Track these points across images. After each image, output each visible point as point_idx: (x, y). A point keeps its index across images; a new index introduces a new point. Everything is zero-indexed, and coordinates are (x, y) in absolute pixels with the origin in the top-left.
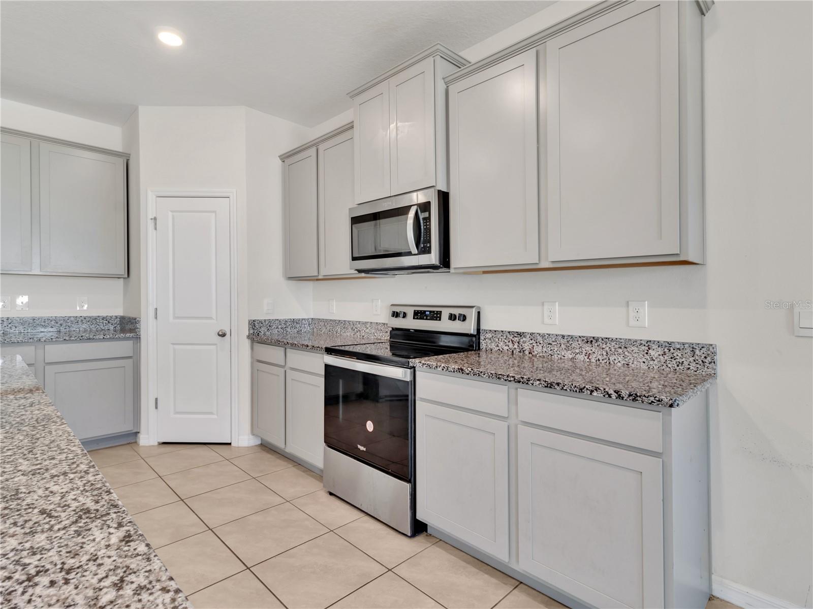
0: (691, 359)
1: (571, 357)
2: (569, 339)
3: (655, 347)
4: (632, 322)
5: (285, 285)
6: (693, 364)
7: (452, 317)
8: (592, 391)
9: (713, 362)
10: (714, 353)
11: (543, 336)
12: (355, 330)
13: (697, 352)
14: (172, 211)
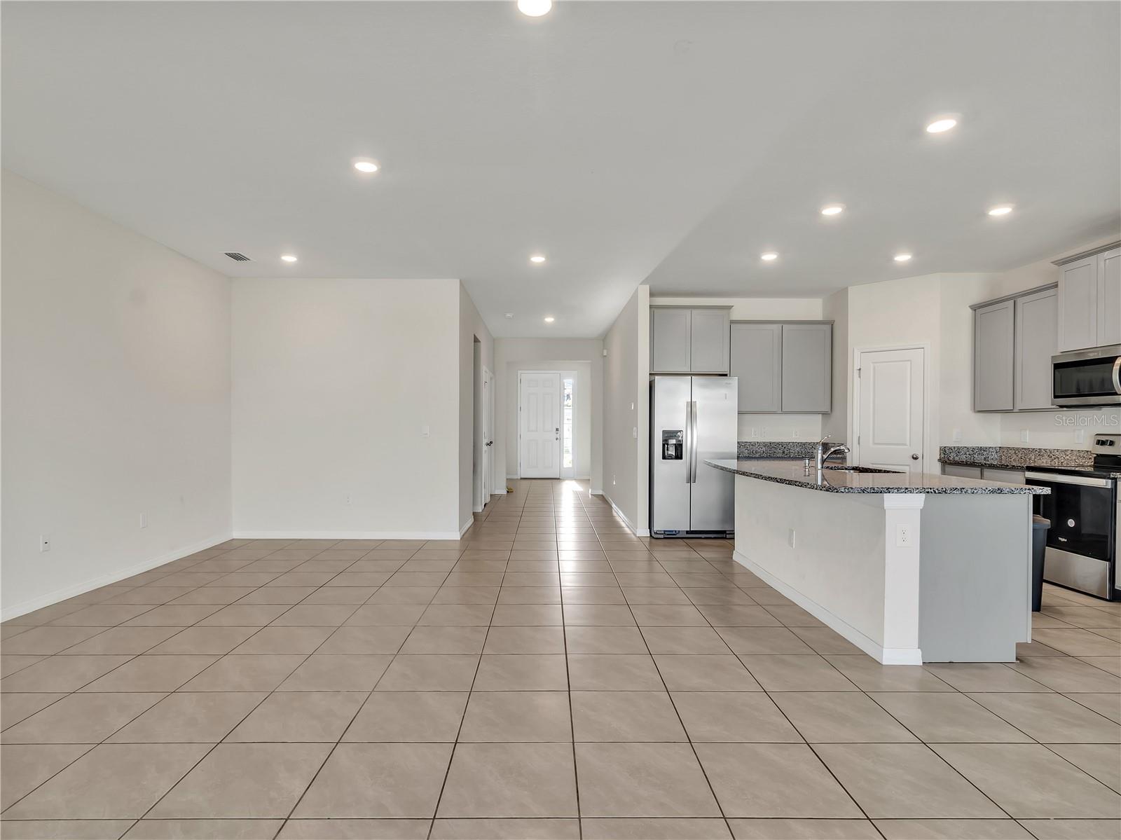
5: (972, 417)
12: (1053, 457)
14: (873, 363)
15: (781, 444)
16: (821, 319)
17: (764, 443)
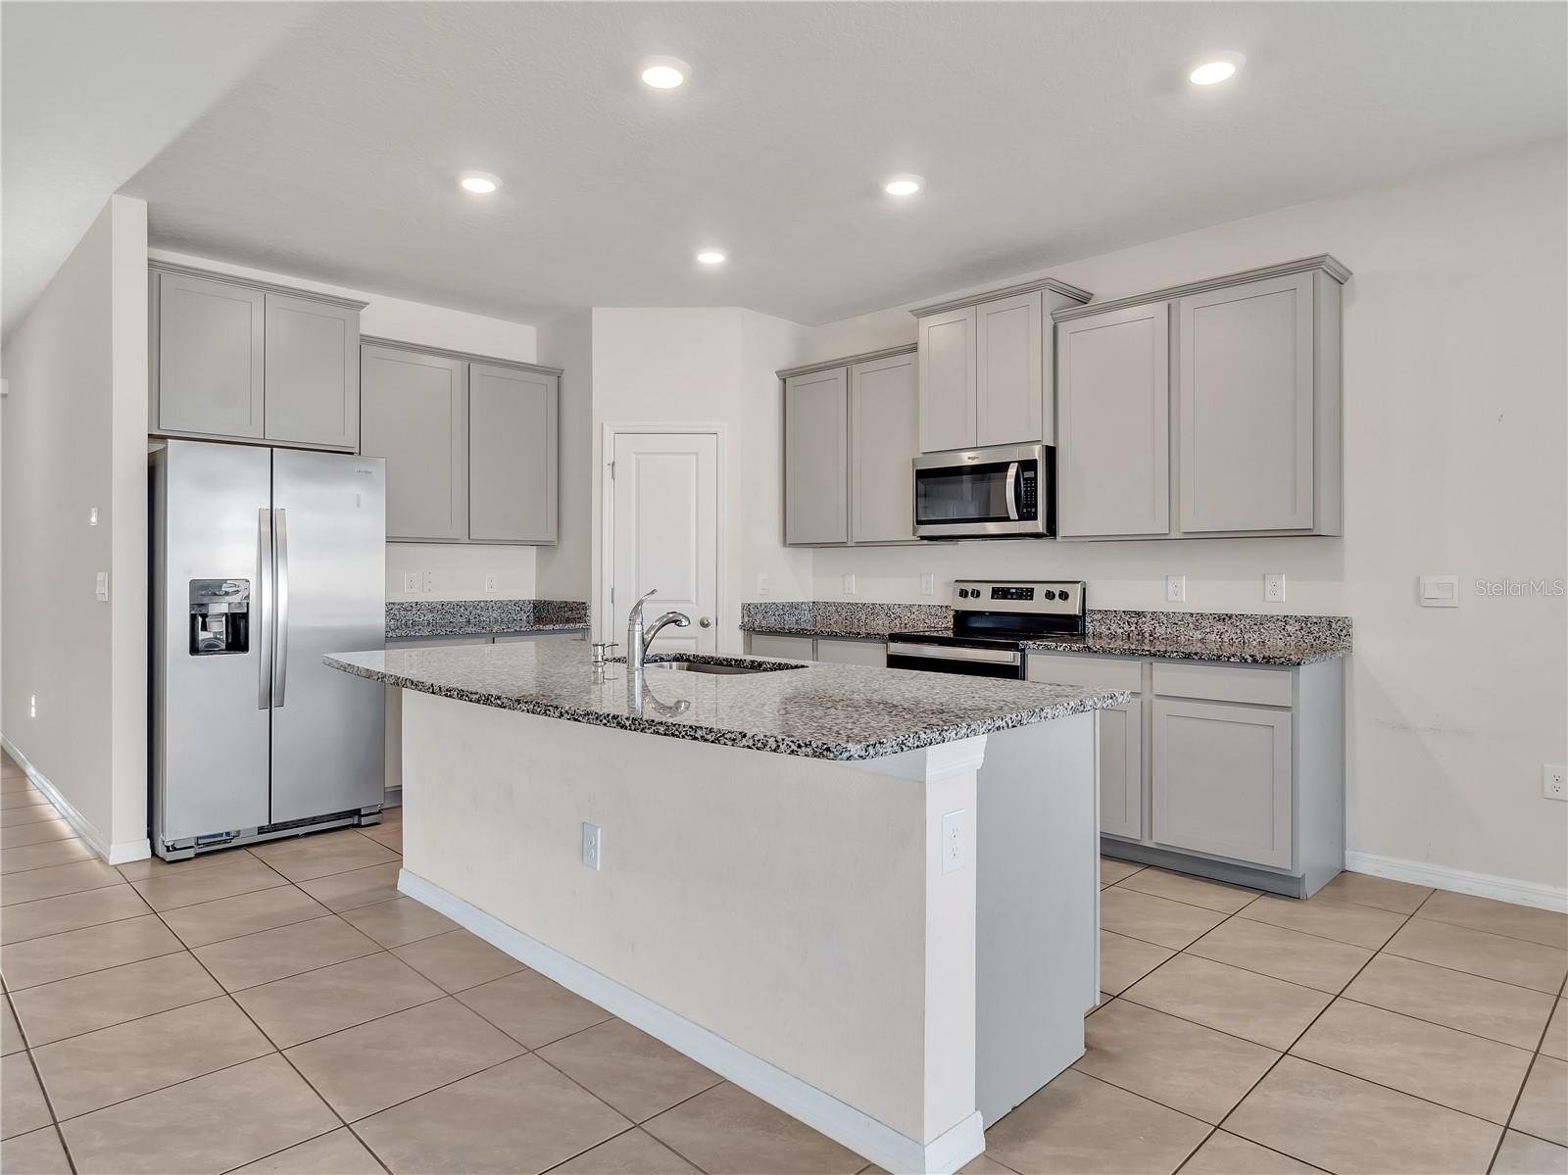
0: (1328, 633)
1: (1200, 637)
2: (1198, 619)
3: (1292, 622)
4: (1269, 597)
5: (783, 554)
6: (1330, 638)
7: (1050, 595)
8: (1229, 658)
9: (1348, 635)
10: (1350, 626)
11: (1167, 615)
12: (893, 616)
13: (1334, 625)
14: (635, 453)
15: (464, 605)
16: (535, 363)
17: (430, 604)
